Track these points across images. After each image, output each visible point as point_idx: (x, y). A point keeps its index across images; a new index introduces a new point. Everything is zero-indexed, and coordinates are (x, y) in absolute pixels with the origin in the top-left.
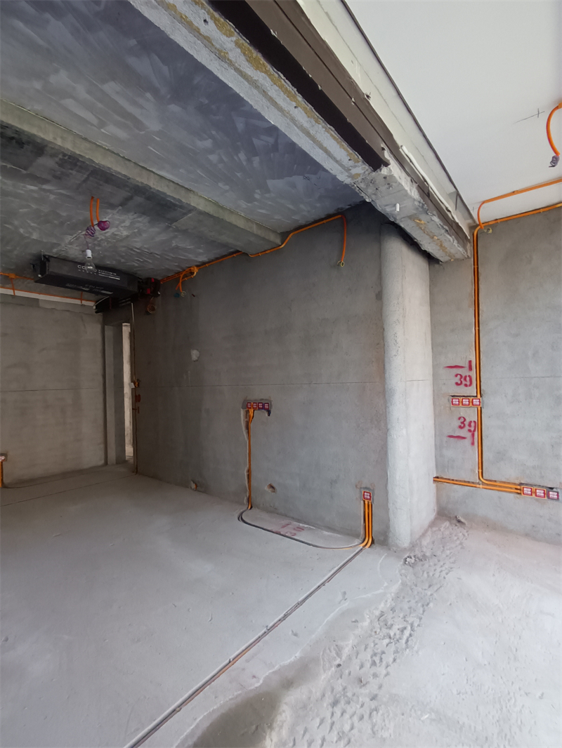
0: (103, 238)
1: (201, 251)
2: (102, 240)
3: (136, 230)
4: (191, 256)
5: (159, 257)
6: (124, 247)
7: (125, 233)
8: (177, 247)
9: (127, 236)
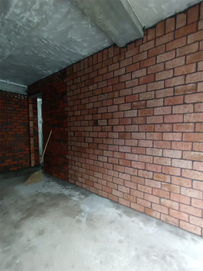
0: (21, 24)
1: (86, 45)
2: (20, 27)
3: (44, 16)
4: (78, 50)
5: (58, 49)
6: (36, 37)
7: (36, 20)
8: (71, 40)
9: (38, 24)
